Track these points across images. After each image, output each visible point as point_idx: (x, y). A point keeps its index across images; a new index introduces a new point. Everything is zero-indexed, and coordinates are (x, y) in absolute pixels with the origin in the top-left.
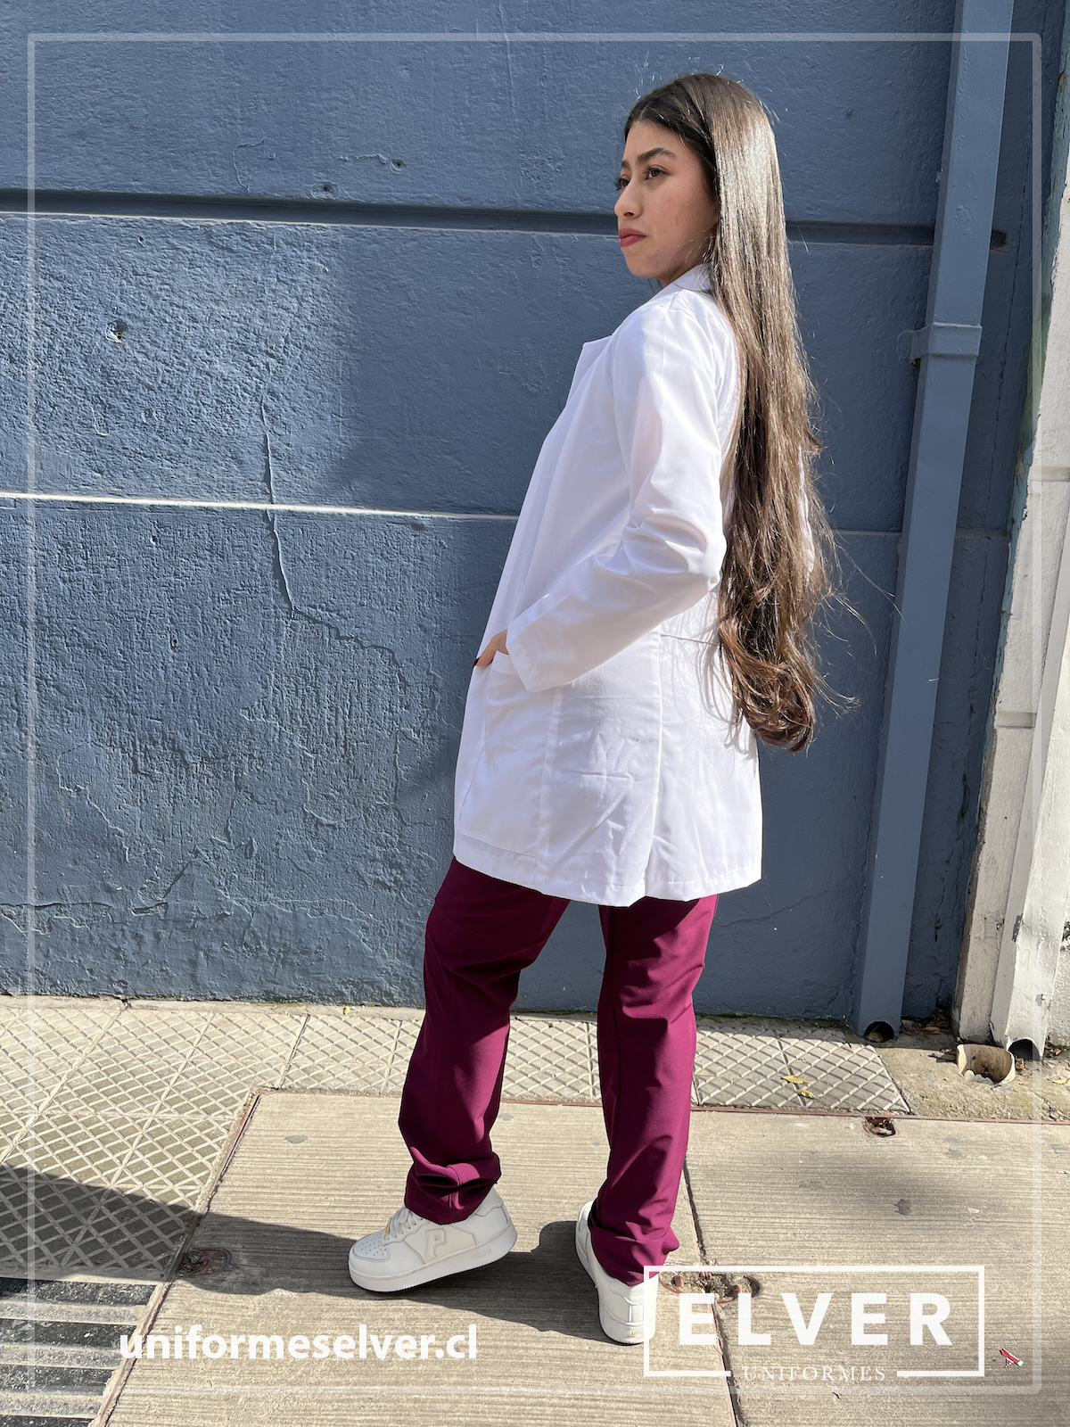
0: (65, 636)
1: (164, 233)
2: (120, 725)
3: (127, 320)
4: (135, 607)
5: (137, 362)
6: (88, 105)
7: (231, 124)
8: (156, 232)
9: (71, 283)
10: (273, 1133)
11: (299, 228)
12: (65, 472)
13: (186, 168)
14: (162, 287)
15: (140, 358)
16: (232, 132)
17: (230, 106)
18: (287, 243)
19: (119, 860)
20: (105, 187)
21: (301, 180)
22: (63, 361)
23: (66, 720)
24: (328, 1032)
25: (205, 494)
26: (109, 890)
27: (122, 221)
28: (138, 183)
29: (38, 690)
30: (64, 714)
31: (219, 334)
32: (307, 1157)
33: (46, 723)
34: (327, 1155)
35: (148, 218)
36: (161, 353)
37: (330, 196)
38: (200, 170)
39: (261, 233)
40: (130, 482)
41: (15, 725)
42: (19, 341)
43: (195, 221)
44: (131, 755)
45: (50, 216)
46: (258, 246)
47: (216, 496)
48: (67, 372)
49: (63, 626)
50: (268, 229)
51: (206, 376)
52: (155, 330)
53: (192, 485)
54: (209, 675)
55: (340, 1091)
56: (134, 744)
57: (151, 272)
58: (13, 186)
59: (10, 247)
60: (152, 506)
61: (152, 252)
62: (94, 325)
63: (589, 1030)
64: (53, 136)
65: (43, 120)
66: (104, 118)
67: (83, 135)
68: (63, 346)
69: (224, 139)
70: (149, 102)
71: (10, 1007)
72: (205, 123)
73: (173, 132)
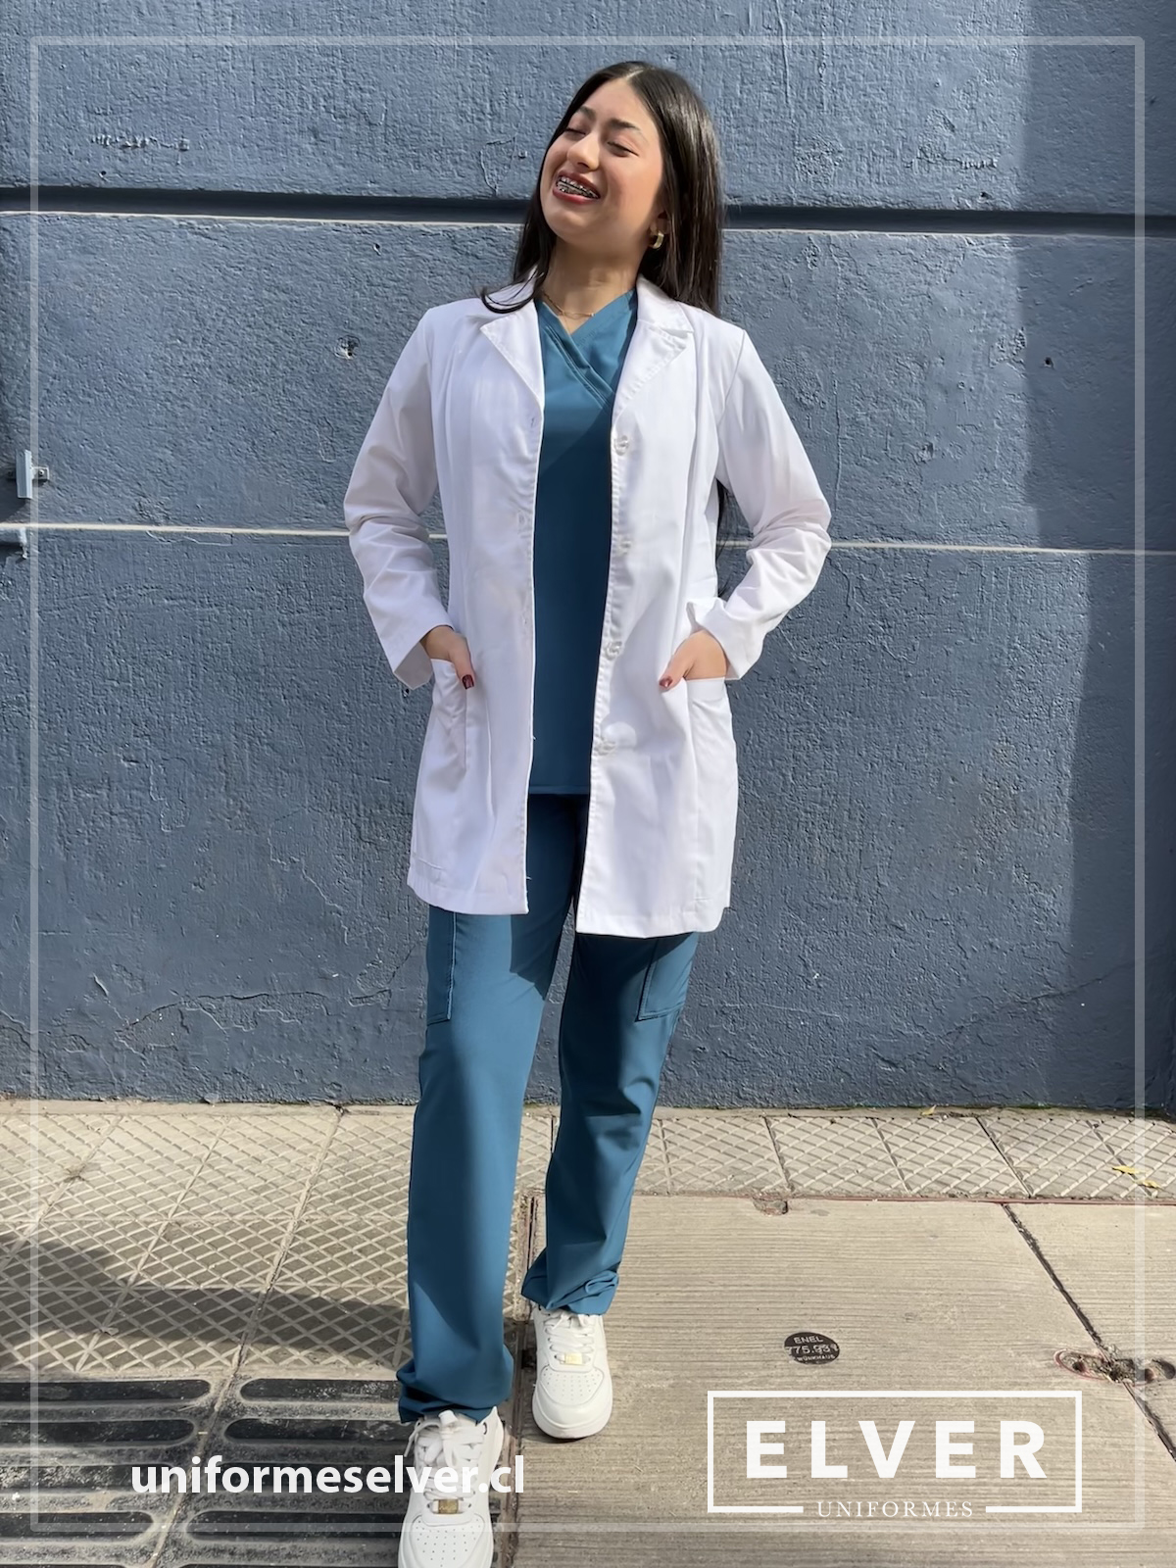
0: (283, 688)
1: (402, 239)
2: (342, 786)
3: (360, 335)
4: (363, 654)
5: (369, 380)
6: (322, 100)
7: (479, 119)
8: (393, 237)
9: (298, 295)
12: (286, 504)
13: (428, 168)
15: (373, 375)
16: (479, 129)
17: (478, 100)
19: (337, 943)
20: (338, 189)
22: (287, 381)
23: (280, 782)
26: (325, 977)
27: (356, 227)
28: (377, 186)
29: (251, 749)
30: (279, 776)
33: (258, 786)
35: (385, 223)
38: (443, 170)
39: (509, 238)
41: (222, 789)
42: (239, 360)
43: (436, 226)
44: (354, 820)
45: (277, 222)
46: (505, 251)
48: (292, 393)
49: (281, 676)
52: (389, 345)
56: (357, 808)
57: (387, 282)
58: (235, 188)
59: (231, 256)
61: (389, 260)
62: (321, 341)
63: (876, 1126)
64: (281, 132)
65: (268, 115)
66: (338, 114)
67: (315, 133)
68: (287, 365)
69: (470, 135)
70: (390, 96)
71: (210, 1116)
72: (450, 118)
73: (416, 129)
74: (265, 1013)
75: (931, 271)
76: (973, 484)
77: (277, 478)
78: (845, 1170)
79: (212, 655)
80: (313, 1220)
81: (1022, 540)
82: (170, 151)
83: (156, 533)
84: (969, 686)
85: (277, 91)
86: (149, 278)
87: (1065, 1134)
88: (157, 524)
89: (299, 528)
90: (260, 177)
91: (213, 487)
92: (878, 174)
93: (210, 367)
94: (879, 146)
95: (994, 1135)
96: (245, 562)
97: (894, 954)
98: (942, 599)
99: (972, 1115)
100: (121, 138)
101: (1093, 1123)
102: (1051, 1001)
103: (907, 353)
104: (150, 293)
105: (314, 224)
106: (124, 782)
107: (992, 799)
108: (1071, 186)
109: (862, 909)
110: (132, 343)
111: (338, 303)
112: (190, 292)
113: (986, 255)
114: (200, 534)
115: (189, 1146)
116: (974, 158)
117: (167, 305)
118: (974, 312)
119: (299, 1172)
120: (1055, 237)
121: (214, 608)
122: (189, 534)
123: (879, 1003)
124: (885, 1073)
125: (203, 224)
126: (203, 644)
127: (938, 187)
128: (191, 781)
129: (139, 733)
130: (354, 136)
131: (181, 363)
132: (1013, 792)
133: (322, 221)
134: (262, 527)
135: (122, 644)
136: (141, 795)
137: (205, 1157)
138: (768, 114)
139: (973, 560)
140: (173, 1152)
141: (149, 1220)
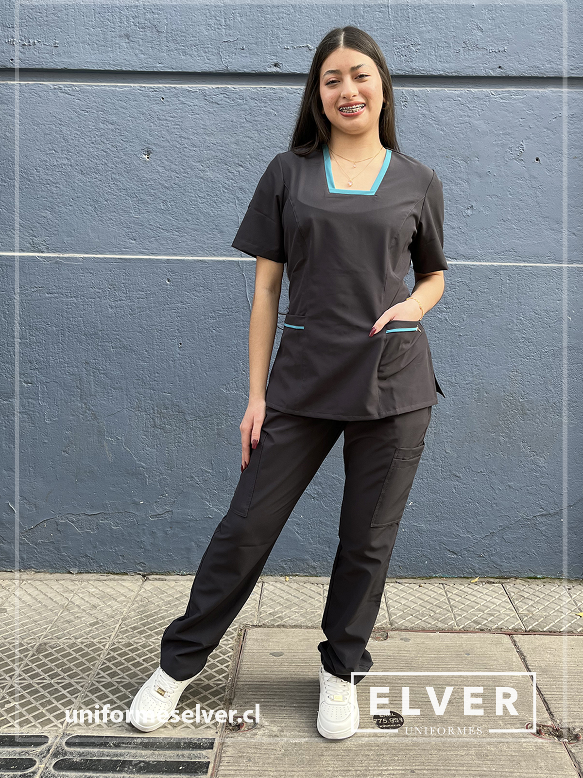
0: (112, 342)
1: (177, 95)
2: (144, 397)
3: (153, 147)
4: (156, 323)
5: (158, 172)
6: (131, 18)
7: (218, 28)
8: (171, 93)
9: (119, 126)
10: (261, 651)
11: (259, 89)
12: (113, 240)
13: (190, 55)
14: (175, 127)
15: (160, 169)
16: (219, 34)
17: (218, 18)
18: (252, 99)
19: (143, 484)
20: (141, 68)
21: (261, 61)
22: (113, 173)
23: (111, 395)
24: (278, 592)
25: (199, 252)
26: (136, 504)
27: (151, 88)
28: (162, 65)
29: (94, 377)
30: (110, 391)
31: (209, 154)
32: (287, 664)
33: (98, 397)
34: (299, 663)
35: (167, 85)
36: (173, 166)
37: (278, 70)
38: (199, 56)
39: (236, 93)
40: (153, 245)
41: (78, 399)
42: (87, 161)
43: (195, 87)
44: (151, 416)
45: (107, 86)
46: (233, 100)
47: (206, 253)
48: (116, 180)
49: (111, 336)
50: (240, 90)
51: (202, 180)
52: (169, 153)
53: (192, 246)
54: (202, 365)
55: (296, 626)
56: (153, 409)
57: (168, 118)
58: (84, 68)
59: (82, 105)
60: (168, 260)
61: (169, 105)
62: (133, 151)
63: (444, 588)
64: (109, 37)
65: (103, 27)
66: (140, 26)
67: (127, 36)
68: (114, 164)
69: (214, 37)
70: (169, 16)
71: (72, 581)
72: (202, 28)
73: (183, 34)
74: (103, 523)
75: (471, 110)
76: (496, 228)
77: (109, 226)
78: (423, 615)
79: (72, 324)
80: (120, 642)
81: (524, 259)
82: (48, 48)
83: (41, 257)
84: (495, 341)
85: (107, 14)
86: (37, 117)
87: (550, 594)
88: (42, 252)
89: (120, 254)
90: (98, 61)
91: (73, 232)
92: (440, 56)
93: (71, 165)
94: (440, 41)
95: (510, 595)
96: (91, 273)
97: (454, 491)
98: (478, 292)
99: (499, 583)
100: (22, 40)
101: (567, 587)
102: (544, 517)
103: (458, 155)
104: (38, 125)
105: (128, 87)
106: (25, 395)
107: (509, 404)
108: (549, 62)
109: (436, 466)
110: (28, 153)
111: (141, 130)
112: (60, 125)
113: (501, 101)
114: (66, 258)
115: (58, 598)
116: (495, 47)
117: (47, 132)
118: (496, 132)
119: (116, 614)
120: (540, 90)
121: (74, 299)
122: (59, 258)
123: (446, 518)
124: (450, 558)
125: (67, 87)
126: (68, 319)
127: (475, 63)
128: (61, 395)
129: (33, 367)
130: (150, 39)
131: (55, 164)
132: (521, 400)
133: (132, 85)
134: (100, 254)
135: (23, 318)
136: (34, 402)
137: (66, 605)
138: (379, 24)
139: (496, 270)
140: (48, 602)
141: (29, 642)
